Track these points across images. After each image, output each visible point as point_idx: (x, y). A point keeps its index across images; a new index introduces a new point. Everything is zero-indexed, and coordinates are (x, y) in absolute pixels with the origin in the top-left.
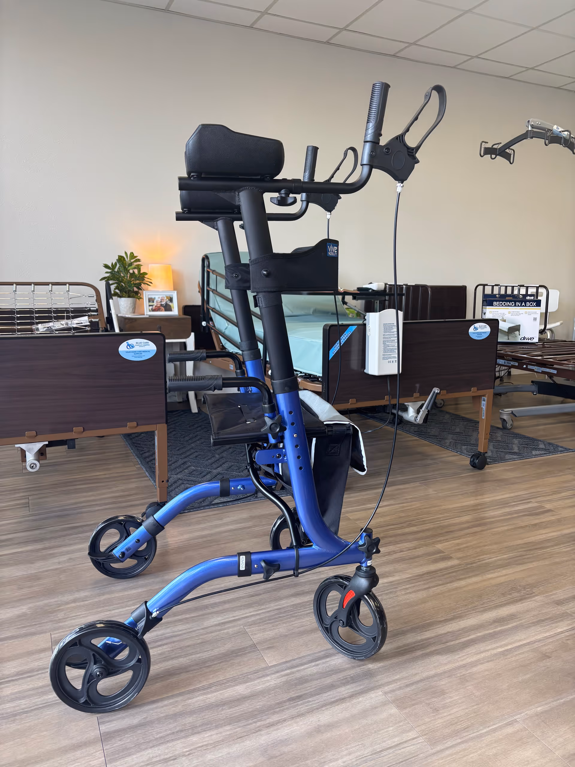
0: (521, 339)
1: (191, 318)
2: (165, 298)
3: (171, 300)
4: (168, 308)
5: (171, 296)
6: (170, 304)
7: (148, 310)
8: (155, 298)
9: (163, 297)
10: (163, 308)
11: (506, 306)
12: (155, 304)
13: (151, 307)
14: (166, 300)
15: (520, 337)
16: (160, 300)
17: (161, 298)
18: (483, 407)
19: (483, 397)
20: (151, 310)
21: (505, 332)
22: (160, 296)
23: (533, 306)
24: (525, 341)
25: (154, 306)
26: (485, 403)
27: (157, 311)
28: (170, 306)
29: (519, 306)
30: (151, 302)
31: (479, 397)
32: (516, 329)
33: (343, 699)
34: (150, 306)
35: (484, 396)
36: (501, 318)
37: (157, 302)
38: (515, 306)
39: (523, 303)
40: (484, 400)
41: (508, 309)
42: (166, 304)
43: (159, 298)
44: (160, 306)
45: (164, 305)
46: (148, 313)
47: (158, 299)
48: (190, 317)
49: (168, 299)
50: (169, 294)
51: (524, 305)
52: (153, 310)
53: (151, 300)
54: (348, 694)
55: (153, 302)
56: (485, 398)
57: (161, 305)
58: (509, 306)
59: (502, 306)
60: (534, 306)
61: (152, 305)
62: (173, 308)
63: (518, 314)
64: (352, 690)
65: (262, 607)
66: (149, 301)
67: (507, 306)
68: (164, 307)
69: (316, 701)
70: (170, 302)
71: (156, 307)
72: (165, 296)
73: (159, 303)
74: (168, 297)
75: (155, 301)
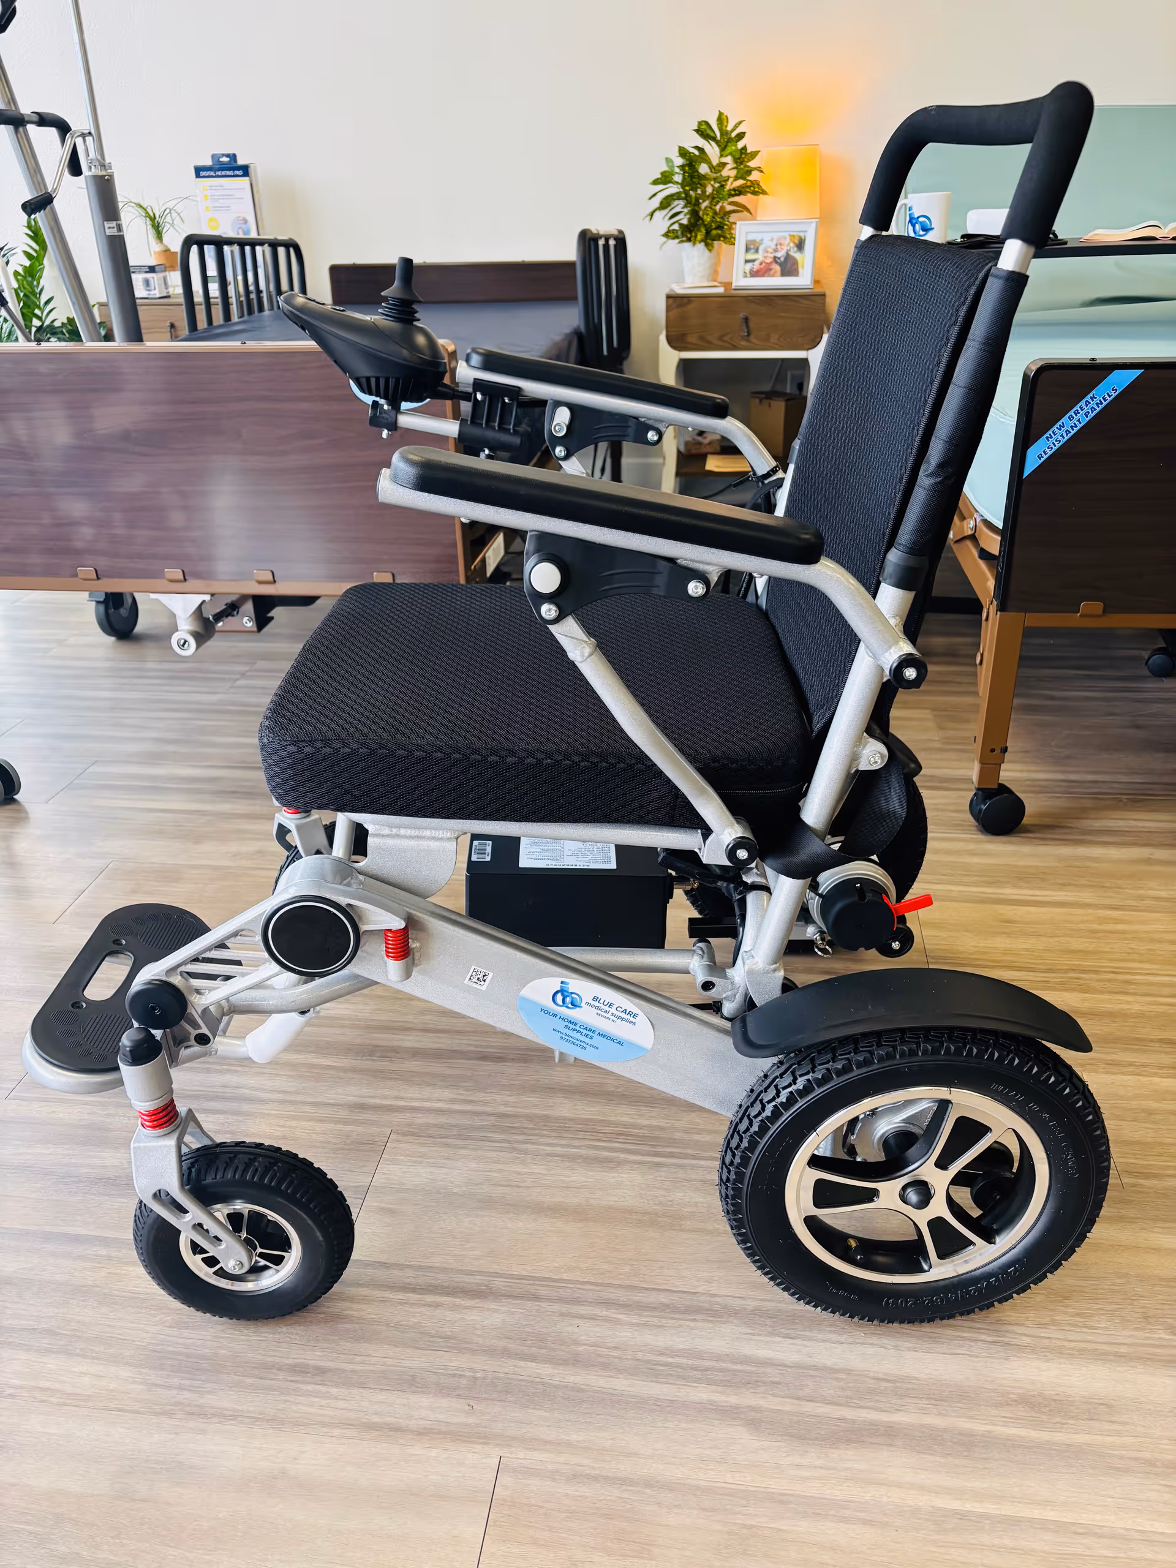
2: (788, 241)
3: (800, 245)
4: (789, 267)
5: (802, 234)
6: (797, 256)
7: (741, 274)
8: (762, 240)
9: (781, 237)
10: (777, 268)
12: (760, 256)
13: (749, 266)
14: (788, 245)
16: (774, 247)
17: (777, 239)
20: (748, 272)
22: (776, 236)
25: (757, 263)
27: (763, 275)
28: (795, 262)
30: (752, 251)
33: (399, 1429)
34: (747, 261)
42: (788, 256)
43: (772, 240)
44: (771, 263)
45: (782, 259)
46: (742, 281)
47: (769, 243)
49: (794, 243)
50: (796, 229)
52: (754, 274)
54: (422, 1422)
55: (757, 251)
57: (775, 258)
61: (753, 261)
62: (803, 267)
64: (440, 1417)
66: (747, 250)
68: (780, 265)
69: (341, 1404)
70: (796, 252)
71: (762, 266)
72: (787, 233)
73: (769, 255)
74: (794, 236)
75: (761, 248)
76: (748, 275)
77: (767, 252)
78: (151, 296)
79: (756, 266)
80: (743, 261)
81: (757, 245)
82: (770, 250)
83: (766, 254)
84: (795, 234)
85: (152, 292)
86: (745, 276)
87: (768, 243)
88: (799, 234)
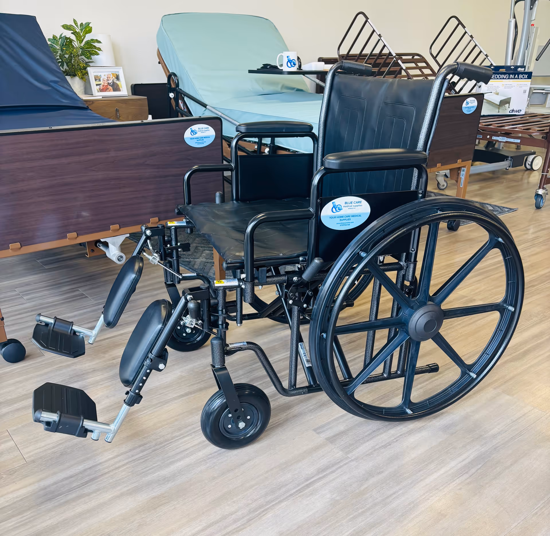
0: (510, 112)
1: (148, 98)
2: (112, 76)
3: (118, 78)
4: (116, 88)
5: (117, 73)
6: (118, 82)
7: (97, 91)
9: (109, 74)
10: (111, 88)
11: (500, 79)
12: (102, 83)
13: (98, 87)
15: (510, 109)
16: (107, 78)
17: (107, 75)
18: (462, 177)
19: (462, 168)
20: (99, 90)
21: (497, 105)
22: (106, 73)
23: (524, 79)
24: (513, 113)
25: (101, 86)
26: (464, 173)
27: (106, 91)
28: (118, 85)
29: (512, 78)
30: (98, 80)
31: (459, 169)
32: (506, 102)
34: (97, 85)
35: (464, 167)
36: (495, 92)
38: (509, 78)
39: (517, 75)
40: (464, 171)
41: (502, 81)
42: (114, 83)
43: (105, 75)
44: (107, 85)
45: (112, 84)
46: (97, 95)
48: (146, 97)
49: (115, 77)
50: (114, 71)
51: (517, 77)
52: (101, 90)
53: (97, 78)
55: (100, 81)
56: (464, 168)
57: (108, 83)
58: (503, 79)
59: (498, 79)
60: (526, 79)
61: (99, 85)
62: (122, 87)
63: (511, 86)
66: (96, 80)
67: (502, 79)
68: (111, 86)
70: (117, 81)
71: (104, 87)
72: (111, 73)
74: (114, 74)
75: (101, 79)
77: (105, 81)
80: (96, 85)
81: (99, 78)
83: (104, 82)
84: (114, 73)
87: (104, 77)
88: (115, 73)
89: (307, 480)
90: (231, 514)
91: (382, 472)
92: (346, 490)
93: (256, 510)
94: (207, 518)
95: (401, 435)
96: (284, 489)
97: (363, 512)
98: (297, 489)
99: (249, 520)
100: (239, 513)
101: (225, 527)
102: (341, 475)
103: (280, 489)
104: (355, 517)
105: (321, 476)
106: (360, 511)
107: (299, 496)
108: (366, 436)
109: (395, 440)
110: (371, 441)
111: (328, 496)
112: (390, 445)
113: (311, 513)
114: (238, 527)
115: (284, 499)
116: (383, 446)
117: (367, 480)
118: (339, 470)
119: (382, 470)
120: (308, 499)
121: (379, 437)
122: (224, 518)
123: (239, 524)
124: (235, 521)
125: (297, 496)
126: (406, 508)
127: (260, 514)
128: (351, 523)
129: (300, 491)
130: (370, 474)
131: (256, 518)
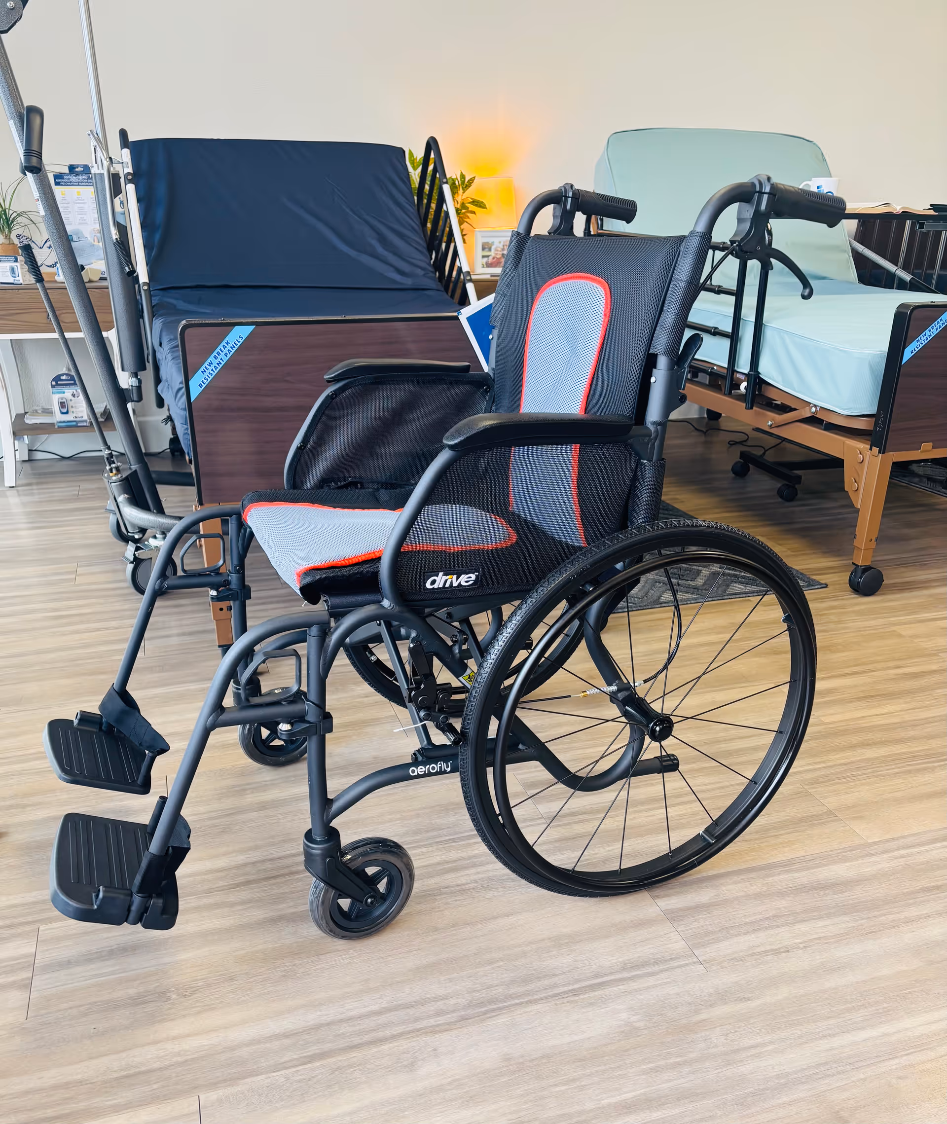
7: (481, 266)
8: (493, 242)
9: (507, 241)
12: (492, 253)
13: (485, 260)
16: (502, 247)
17: (504, 242)
20: (485, 264)
22: (503, 240)
25: (491, 258)
27: (495, 266)
30: (487, 250)
34: (483, 257)
37: (496, 250)
43: (500, 242)
44: (500, 258)
46: (482, 270)
47: (498, 245)
52: (489, 265)
53: (486, 247)
55: (490, 250)
57: (503, 254)
61: (488, 256)
65: (818, 760)
66: (483, 249)
71: (494, 260)
73: (499, 253)
75: (493, 248)
76: (485, 266)
78: (15, 282)
79: (490, 260)
80: (481, 257)
81: (490, 246)
82: (499, 249)
83: (496, 252)
85: (17, 278)
86: (483, 267)
89: (596, 976)
90: (436, 999)
91: (748, 999)
92: (662, 1014)
93: (481, 1004)
94: (395, 994)
95: (819, 938)
96: (546, 982)
97: (676, 1065)
98: (571, 988)
99: (464, 1019)
100: (452, 1001)
101: (417, 1020)
102: (666, 983)
103: (539, 979)
104: (657, 1070)
105: (626, 975)
106: (672, 1060)
107: (568, 1002)
108: (747, 923)
109: (802, 945)
110: (753, 936)
111: (624, 1016)
112: (788, 951)
113: (576, 1038)
114: (439, 1025)
115: (541, 999)
116: (772, 950)
117: (711, 1006)
118: (666, 974)
119: (749, 996)
120: (584, 1010)
121: (771, 932)
122: (423, 1002)
123: (441, 1020)
124: (439, 1013)
125: (565, 1000)
126: (768, 1081)
127: (486, 1013)
128: (644, 1077)
129: (575, 993)
130: (722, 997)
131: (476, 1019)
